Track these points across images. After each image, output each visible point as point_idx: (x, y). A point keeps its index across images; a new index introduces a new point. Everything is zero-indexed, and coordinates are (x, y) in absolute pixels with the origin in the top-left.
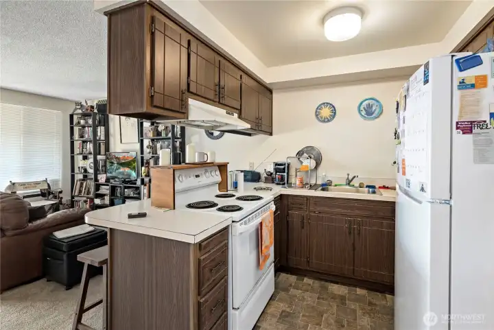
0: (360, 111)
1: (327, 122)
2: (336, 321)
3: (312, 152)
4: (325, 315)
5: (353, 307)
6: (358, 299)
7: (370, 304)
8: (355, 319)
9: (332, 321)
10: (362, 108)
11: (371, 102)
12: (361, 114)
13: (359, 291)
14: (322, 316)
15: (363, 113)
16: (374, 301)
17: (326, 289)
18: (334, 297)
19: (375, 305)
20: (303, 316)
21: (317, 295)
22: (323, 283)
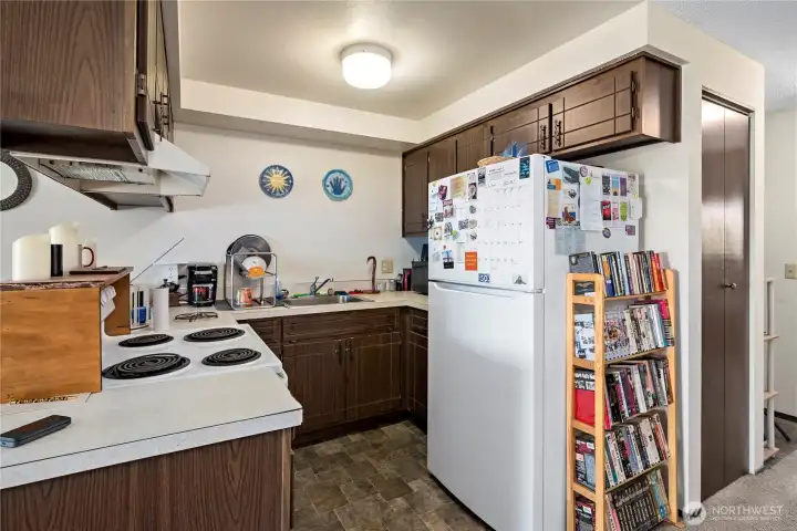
0: (325, 186)
1: (278, 197)
2: (360, 487)
3: (255, 245)
4: (342, 487)
5: (362, 460)
6: (359, 449)
7: (376, 446)
8: (376, 472)
9: (356, 489)
10: (328, 183)
11: (341, 176)
12: (327, 192)
13: (354, 438)
14: (339, 490)
15: (330, 189)
16: (376, 441)
17: (314, 455)
18: (332, 460)
19: (380, 445)
20: (317, 505)
21: (310, 469)
22: (303, 449)
